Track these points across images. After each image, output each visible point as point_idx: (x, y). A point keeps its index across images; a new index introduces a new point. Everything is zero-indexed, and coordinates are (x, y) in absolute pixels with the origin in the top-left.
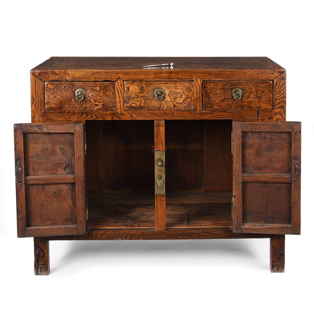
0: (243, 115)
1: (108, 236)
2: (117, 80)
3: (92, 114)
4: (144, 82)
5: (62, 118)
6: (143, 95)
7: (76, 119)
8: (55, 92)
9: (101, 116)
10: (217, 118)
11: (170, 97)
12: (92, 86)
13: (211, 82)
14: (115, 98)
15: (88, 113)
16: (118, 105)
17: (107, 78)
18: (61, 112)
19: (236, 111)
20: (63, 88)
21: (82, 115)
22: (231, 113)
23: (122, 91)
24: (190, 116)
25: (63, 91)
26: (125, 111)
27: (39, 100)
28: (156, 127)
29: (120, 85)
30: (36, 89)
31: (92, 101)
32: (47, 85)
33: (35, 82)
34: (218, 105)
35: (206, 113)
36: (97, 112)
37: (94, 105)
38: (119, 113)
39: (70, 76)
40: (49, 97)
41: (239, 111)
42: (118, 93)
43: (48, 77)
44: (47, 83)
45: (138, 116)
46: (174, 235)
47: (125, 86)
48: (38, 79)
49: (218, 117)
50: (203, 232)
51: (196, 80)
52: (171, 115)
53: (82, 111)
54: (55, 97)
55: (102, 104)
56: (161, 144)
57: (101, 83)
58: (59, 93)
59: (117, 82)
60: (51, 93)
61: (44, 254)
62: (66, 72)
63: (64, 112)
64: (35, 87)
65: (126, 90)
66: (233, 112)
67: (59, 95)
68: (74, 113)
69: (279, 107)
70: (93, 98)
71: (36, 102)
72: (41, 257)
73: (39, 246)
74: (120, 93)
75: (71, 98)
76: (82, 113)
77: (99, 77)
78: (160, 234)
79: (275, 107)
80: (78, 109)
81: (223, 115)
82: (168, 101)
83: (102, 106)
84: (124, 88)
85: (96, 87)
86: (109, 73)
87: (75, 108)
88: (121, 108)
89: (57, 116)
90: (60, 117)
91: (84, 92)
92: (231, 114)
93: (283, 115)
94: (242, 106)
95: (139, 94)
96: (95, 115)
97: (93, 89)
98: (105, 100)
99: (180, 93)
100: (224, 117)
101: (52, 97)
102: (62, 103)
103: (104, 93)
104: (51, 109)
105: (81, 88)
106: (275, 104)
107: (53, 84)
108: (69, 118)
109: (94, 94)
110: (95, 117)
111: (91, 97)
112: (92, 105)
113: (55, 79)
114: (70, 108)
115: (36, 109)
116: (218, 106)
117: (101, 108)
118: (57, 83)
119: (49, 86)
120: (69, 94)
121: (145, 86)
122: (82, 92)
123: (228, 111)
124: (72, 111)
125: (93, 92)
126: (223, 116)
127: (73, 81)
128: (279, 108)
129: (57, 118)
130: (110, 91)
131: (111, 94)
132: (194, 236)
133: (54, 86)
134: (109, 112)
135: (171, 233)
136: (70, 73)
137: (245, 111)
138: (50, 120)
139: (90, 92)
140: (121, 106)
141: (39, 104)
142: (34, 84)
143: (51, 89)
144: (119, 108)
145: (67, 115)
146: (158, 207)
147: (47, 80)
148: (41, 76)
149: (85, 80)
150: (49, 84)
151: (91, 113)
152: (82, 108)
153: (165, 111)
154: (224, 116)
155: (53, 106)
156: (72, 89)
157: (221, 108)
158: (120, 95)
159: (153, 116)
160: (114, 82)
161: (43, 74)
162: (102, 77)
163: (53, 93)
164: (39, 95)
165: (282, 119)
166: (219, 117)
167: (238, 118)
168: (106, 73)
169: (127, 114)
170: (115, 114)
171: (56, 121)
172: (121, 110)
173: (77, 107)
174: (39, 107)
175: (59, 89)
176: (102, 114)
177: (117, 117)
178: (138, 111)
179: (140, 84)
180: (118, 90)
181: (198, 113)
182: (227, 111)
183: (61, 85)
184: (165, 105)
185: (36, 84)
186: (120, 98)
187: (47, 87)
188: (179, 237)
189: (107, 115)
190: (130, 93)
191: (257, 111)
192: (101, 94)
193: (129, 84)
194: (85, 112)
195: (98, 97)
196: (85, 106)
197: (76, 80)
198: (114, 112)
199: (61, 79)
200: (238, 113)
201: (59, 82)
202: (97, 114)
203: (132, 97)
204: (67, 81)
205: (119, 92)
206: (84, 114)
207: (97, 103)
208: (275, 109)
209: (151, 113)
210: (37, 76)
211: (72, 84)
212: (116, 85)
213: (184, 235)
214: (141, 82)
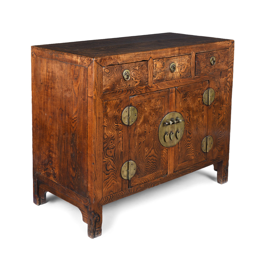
1: (141, 188)
2: (149, 59)
3: (134, 91)
4: (165, 59)
5: (115, 97)
6: (164, 70)
7: (124, 96)
8: (110, 75)
9: (139, 91)
11: (178, 68)
12: (134, 67)
13: (200, 53)
14: (148, 74)
15: (132, 90)
16: (150, 80)
17: (144, 58)
18: (114, 92)
19: (212, 73)
20: (115, 71)
21: (127, 92)
23: (152, 68)
24: (189, 82)
25: (115, 74)
26: (153, 84)
27: (100, 84)
28: (170, 93)
29: (151, 63)
30: (98, 74)
31: (134, 79)
32: (104, 70)
33: (97, 68)
34: (203, 71)
35: (197, 77)
36: (137, 88)
37: (135, 82)
38: (150, 86)
39: (121, 60)
40: (106, 80)
42: (150, 70)
43: (106, 62)
44: (105, 68)
45: (161, 87)
46: (178, 175)
47: (154, 63)
48: (99, 65)
50: (192, 167)
51: (192, 54)
52: (179, 82)
53: (127, 89)
54: (110, 80)
55: (139, 80)
56: (173, 107)
57: (139, 63)
58: (113, 75)
59: (149, 61)
60: (107, 76)
61: (100, 218)
62: (118, 56)
63: (116, 92)
64: (97, 73)
65: (154, 67)
67: (112, 78)
68: (122, 91)
69: (231, 67)
70: (134, 77)
71: (97, 86)
72: (98, 222)
73: (96, 212)
74: (151, 70)
75: (120, 79)
76: (128, 90)
77: (139, 58)
78: (170, 176)
80: (125, 88)
82: (177, 72)
83: (139, 82)
84: (153, 65)
85: (136, 66)
86: (145, 54)
87: (123, 87)
88: (151, 82)
89: (111, 96)
90: (114, 96)
91: (129, 72)
92: (208, 76)
93: (232, 72)
94: (215, 70)
95: (162, 69)
96: (136, 91)
97: (134, 69)
98: (142, 77)
99: (183, 65)
101: (108, 80)
102: (114, 84)
103: (141, 71)
104: (107, 90)
105: (127, 69)
107: (108, 68)
108: (119, 97)
109: (135, 73)
110: (135, 92)
111: (133, 76)
112: (133, 83)
113: (111, 64)
114: (120, 87)
115: (97, 93)
117: (139, 84)
118: (111, 67)
119: (106, 70)
120: (119, 75)
121: (165, 62)
122: (128, 72)
123: (207, 74)
124: (121, 90)
125: (134, 71)
126: (205, 78)
127: (123, 64)
129: (111, 98)
130: (145, 69)
131: (145, 72)
132: (188, 171)
133: (109, 70)
134: (144, 86)
135: (176, 174)
136: (121, 57)
138: (107, 100)
139: (132, 72)
140: (151, 80)
141: (100, 88)
142: (97, 70)
143: (107, 73)
144: (150, 82)
145: (118, 94)
146: (170, 156)
147: (105, 66)
148: (102, 62)
149: (130, 62)
150: (106, 69)
151: (133, 89)
152: (127, 86)
153: (175, 80)
155: (108, 88)
156: (121, 71)
157: (204, 73)
158: (151, 72)
159: (169, 85)
160: (148, 61)
161: (103, 60)
162: (141, 58)
163: (109, 76)
164: (100, 80)
166: (203, 80)
167: (212, 78)
168: (143, 54)
169: (155, 86)
170: (147, 88)
171: (111, 100)
172: (151, 84)
173: (124, 86)
174: (100, 91)
175: (113, 73)
176: (140, 89)
177: (149, 89)
178: (161, 83)
179: (162, 61)
180: (150, 67)
181: (193, 79)
183: (114, 68)
184: (175, 75)
185: (98, 70)
186: (151, 74)
187: (104, 72)
188: (180, 175)
189: (143, 89)
190: (157, 68)
191: (221, 72)
192: (139, 73)
193: (156, 62)
194: (130, 89)
195: (138, 75)
196: (129, 84)
197: (125, 63)
198: (147, 86)
199: (115, 63)
200: (212, 75)
201: (113, 66)
202: (137, 89)
203: (158, 72)
204: (119, 64)
205: (151, 68)
206: (129, 91)
207: (137, 80)
208: (229, 69)
209: (168, 83)
210: (99, 63)
211: (121, 66)
212: (148, 64)
213: (183, 173)
214: (163, 59)
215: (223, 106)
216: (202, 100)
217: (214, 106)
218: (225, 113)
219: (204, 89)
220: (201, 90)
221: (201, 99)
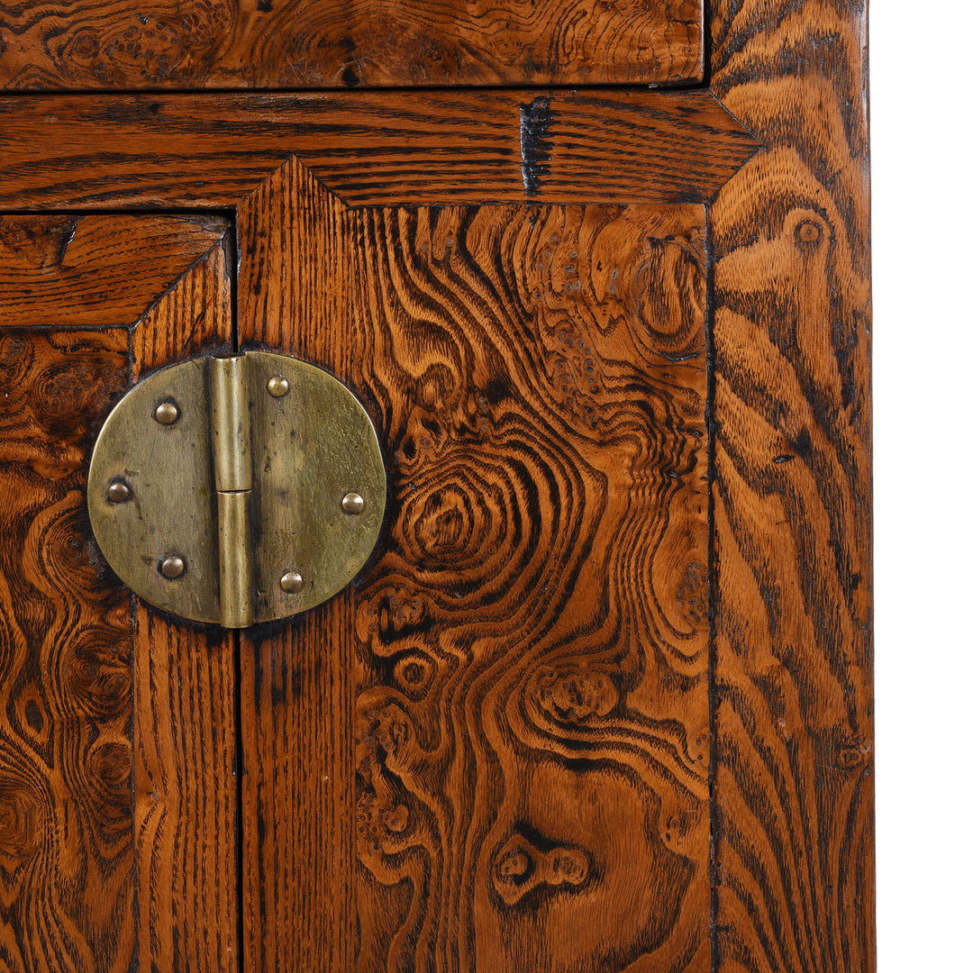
0: (361, 152)
10: (43, 191)
19: (280, 107)
22: (220, 126)
34: (56, 32)
41: (317, 107)
49: (59, 176)
66: (246, 117)
69: (785, 51)
79: (738, 61)
81: (118, 158)
92: (210, 143)
93: (838, 152)
94: (347, 44)
100: (134, 177)
106: (740, 20)
116: (52, 43)
123: (175, 106)
126: (123, 169)
128: (789, 65)
137: (383, 112)
154: (135, 167)
157: (94, 69)
165: (826, 201)
166: (72, 186)
167: (303, 191)
182: (168, 111)
191: (527, 109)
200: (300, 129)
208: (742, 78)
215: (632, 702)
216: (79, 522)
217: (384, 668)
218: (694, 843)
219: (117, 340)
220: (45, 358)
221: (41, 495)
